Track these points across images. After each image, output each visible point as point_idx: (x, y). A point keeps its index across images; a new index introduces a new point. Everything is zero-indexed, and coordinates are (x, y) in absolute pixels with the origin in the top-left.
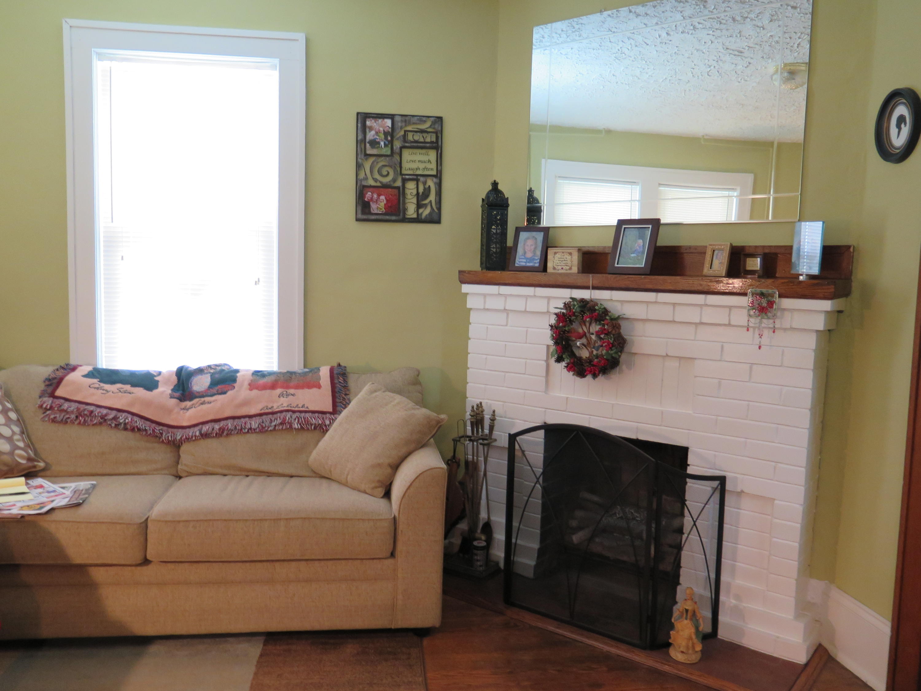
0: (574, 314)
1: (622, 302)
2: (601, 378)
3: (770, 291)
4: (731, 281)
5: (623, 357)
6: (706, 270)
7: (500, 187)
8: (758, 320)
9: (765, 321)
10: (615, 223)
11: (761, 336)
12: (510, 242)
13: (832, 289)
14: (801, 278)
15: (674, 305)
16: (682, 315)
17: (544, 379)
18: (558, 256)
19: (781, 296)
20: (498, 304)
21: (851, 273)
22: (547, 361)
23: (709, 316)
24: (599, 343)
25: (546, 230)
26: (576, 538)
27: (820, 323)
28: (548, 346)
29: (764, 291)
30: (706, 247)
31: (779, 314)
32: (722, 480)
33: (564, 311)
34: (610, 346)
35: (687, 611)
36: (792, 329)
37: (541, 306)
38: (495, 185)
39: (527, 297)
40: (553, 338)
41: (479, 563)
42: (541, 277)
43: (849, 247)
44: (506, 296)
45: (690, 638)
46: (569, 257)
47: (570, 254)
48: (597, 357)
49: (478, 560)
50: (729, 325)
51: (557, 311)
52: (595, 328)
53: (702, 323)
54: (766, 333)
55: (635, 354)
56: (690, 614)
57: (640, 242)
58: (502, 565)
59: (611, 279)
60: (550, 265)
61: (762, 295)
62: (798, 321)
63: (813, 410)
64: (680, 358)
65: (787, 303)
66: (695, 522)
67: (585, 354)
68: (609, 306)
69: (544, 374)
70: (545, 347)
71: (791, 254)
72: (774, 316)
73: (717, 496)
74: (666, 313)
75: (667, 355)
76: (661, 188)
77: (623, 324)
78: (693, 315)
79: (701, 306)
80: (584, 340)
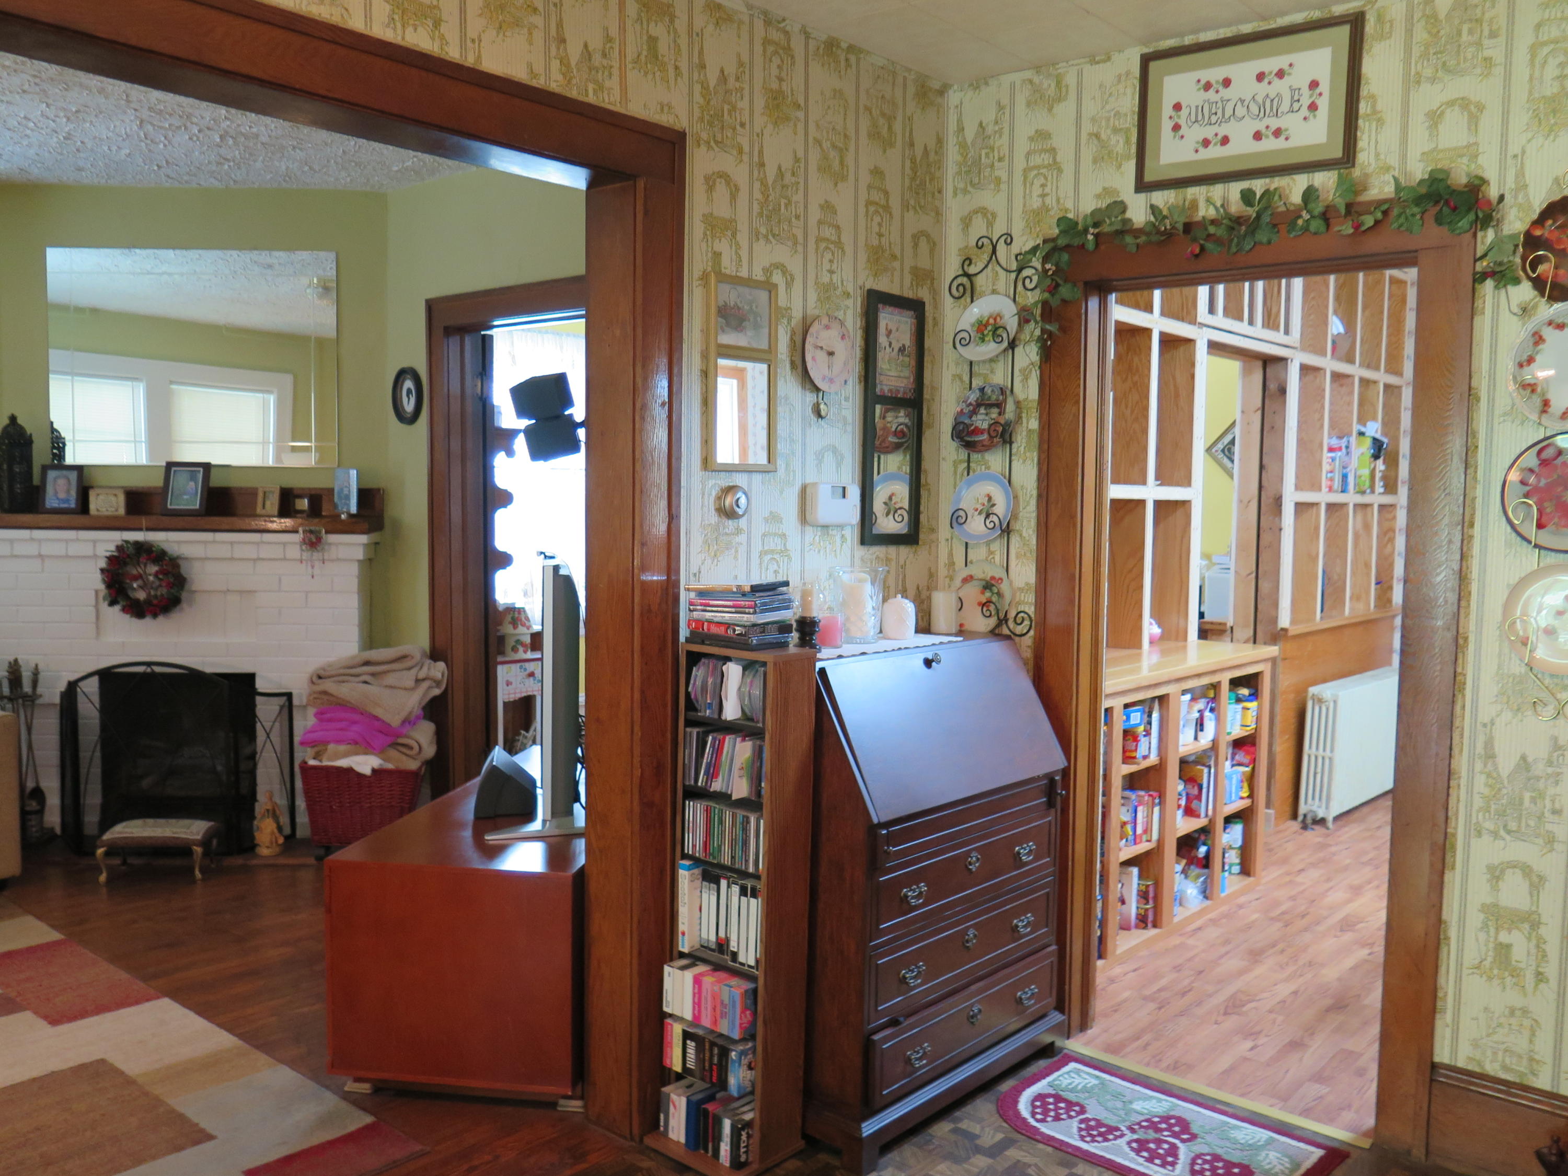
0: (128, 556)
1: (179, 542)
2: (161, 619)
3: (317, 528)
4: (283, 520)
5: (184, 595)
6: (259, 510)
7: (20, 421)
8: (309, 553)
9: (315, 554)
10: (164, 464)
11: (313, 567)
12: (36, 481)
13: (366, 526)
14: (343, 516)
15: (232, 543)
16: (239, 552)
17: (94, 626)
18: (101, 497)
19: (327, 532)
20: (32, 549)
21: (382, 511)
22: (96, 606)
23: (265, 552)
24: (157, 583)
25: (79, 469)
26: (146, 783)
27: (360, 554)
28: (97, 592)
29: (313, 528)
30: (256, 489)
31: (326, 547)
32: (289, 696)
33: (115, 554)
34: (170, 586)
35: (268, 810)
36: (338, 560)
37: (87, 550)
38: (13, 419)
39: (67, 541)
40: (104, 581)
41: (34, 829)
42: (81, 519)
43: (379, 490)
44: (40, 541)
45: (273, 833)
46: (113, 499)
47: (115, 495)
48: (156, 596)
49: (32, 826)
50: (285, 559)
51: (108, 554)
52: (153, 569)
53: (259, 559)
54: (317, 564)
55: (195, 591)
56: (271, 812)
57: (192, 484)
58: (58, 830)
59: (166, 520)
60: (93, 507)
61: (311, 532)
62: (343, 552)
63: (361, 626)
64: (241, 592)
65: (333, 538)
66: (268, 736)
67: (141, 595)
68: (165, 547)
69: (94, 620)
70: (93, 593)
71: (333, 495)
72: (323, 549)
73: (286, 711)
74: (224, 551)
75: (228, 590)
76: (174, 387)
77: (181, 562)
78: (251, 552)
79: (257, 544)
80: (140, 582)
